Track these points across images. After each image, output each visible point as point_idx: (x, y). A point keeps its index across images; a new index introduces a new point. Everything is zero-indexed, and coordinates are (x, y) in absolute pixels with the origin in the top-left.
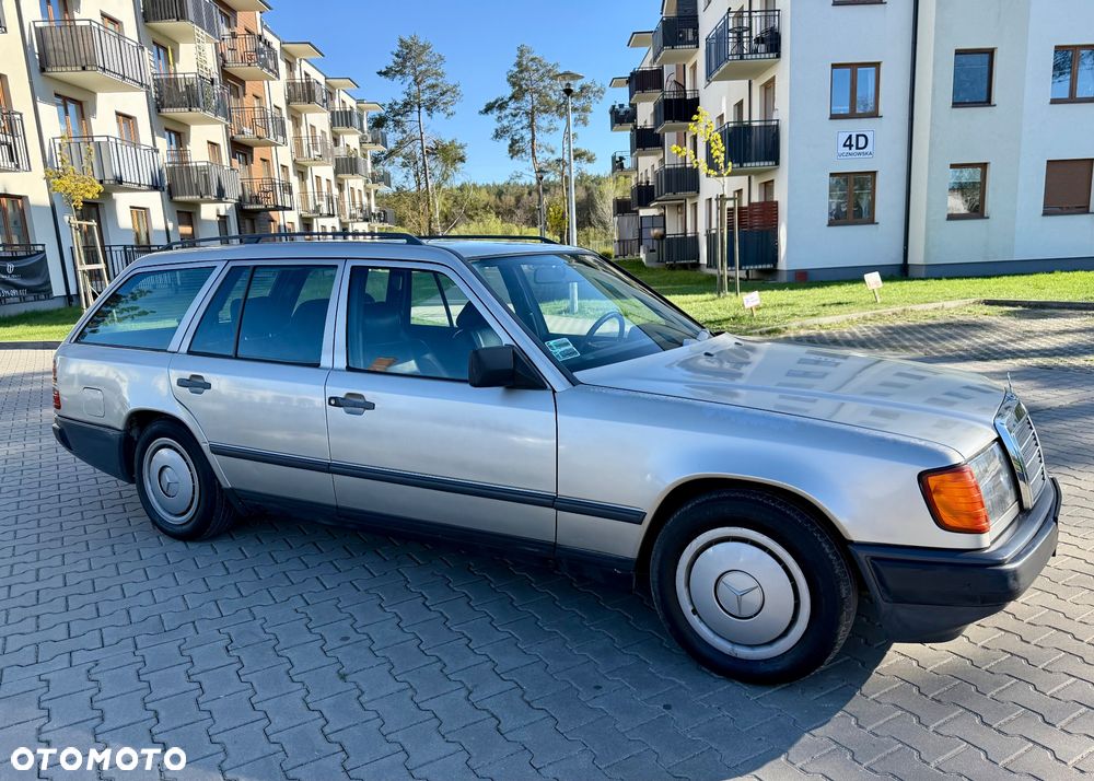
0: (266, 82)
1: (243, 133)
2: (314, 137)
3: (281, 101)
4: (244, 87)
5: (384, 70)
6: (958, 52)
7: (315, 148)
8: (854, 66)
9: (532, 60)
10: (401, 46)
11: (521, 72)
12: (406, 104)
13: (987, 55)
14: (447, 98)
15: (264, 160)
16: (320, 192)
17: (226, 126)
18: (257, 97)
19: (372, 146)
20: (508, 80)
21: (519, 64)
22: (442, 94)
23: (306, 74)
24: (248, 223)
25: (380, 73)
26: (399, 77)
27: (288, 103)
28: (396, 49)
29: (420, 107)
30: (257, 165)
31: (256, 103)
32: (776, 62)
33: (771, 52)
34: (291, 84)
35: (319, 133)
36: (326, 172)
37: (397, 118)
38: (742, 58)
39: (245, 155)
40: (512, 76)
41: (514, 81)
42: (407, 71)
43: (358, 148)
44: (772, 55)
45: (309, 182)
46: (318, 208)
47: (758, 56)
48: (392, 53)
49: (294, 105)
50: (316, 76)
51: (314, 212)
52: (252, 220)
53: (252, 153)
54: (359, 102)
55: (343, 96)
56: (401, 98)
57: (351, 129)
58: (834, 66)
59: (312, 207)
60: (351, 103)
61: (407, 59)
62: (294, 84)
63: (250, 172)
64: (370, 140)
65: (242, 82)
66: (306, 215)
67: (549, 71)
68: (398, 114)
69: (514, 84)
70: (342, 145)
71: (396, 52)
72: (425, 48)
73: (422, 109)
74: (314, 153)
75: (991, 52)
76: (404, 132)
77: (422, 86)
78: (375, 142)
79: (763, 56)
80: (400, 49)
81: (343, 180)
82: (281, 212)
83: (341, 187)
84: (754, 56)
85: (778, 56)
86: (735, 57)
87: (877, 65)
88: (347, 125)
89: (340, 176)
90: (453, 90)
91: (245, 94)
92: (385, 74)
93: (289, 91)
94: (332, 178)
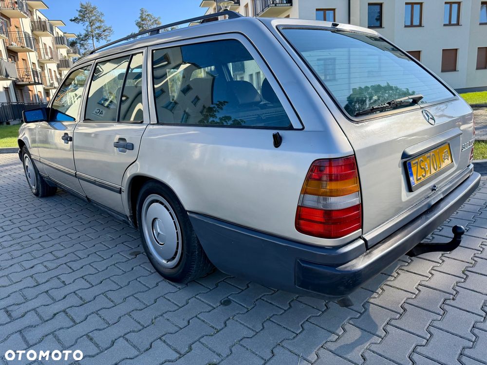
0: (20, 19)
1: (12, 45)
2: (46, 49)
3: (28, 30)
4: (10, 21)
5: (73, 19)
6: (369, 4)
7: (47, 55)
8: (324, 10)
9: (148, 15)
10: (82, 7)
11: (143, 20)
12: (86, 35)
13: (379, 6)
14: (106, 33)
15: (23, 60)
16: (51, 76)
17: (3, 40)
18: (17, 27)
19: (73, 55)
20: (137, 24)
21: (141, 17)
22: (104, 31)
23: (39, 18)
24: (19, 91)
25: (71, 20)
26: (81, 22)
27: (32, 31)
28: (79, 9)
29: (93, 37)
30: (20, 62)
31: (16, 30)
32: (290, 8)
33: (289, 3)
34: (33, 22)
35: (48, 47)
36: (53, 66)
37: (82, 42)
38: (276, 6)
39: (14, 57)
40: (138, 23)
41: (139, 25)
42: (85, 19)
43: (66, 55)
44: (289, 5)
45: (46, 71)
46: (52, 85)
47: (283, 5)
48: (77, 10)
49: (35, 32)
50: (43, 18)
51: (51, 86)
52: (21, 90)
53: (17, 56)
54: (64, 33)
55: (57, 30)
56: (83, 33)
57: (64, 46)
58: (317, 10)
59: (48, 84)
60: (61, 34)
61: (84, 14)
62: (34, 22)
63: (17, 66)
64: (72, 52)
65: (8, 19)
66: (46, 88)
67: (156, 21)
68: (82, 40)
69: (140, 27)
70: (59, 54)
71: (79, 10)
72: (94, 8)
73: (94, 38)
74: (47, 58)
75: (381, 5)
76: (85, 49)
77: (94, 27)
78: (75, 53)
79: (285, 5)
80: (81, 9)
81: (61, 71)
82: (34, 86)
83: (60, 74)
84: (281, 5)
85: (291, 5)
86: (273, 5)
87: (334, 10)
88: (62, 44)
89: (60, 69)
90: (109, 29)
91: (11, 25)
92: (74, 20)
93: (32, 25)
94: (56, 70)
